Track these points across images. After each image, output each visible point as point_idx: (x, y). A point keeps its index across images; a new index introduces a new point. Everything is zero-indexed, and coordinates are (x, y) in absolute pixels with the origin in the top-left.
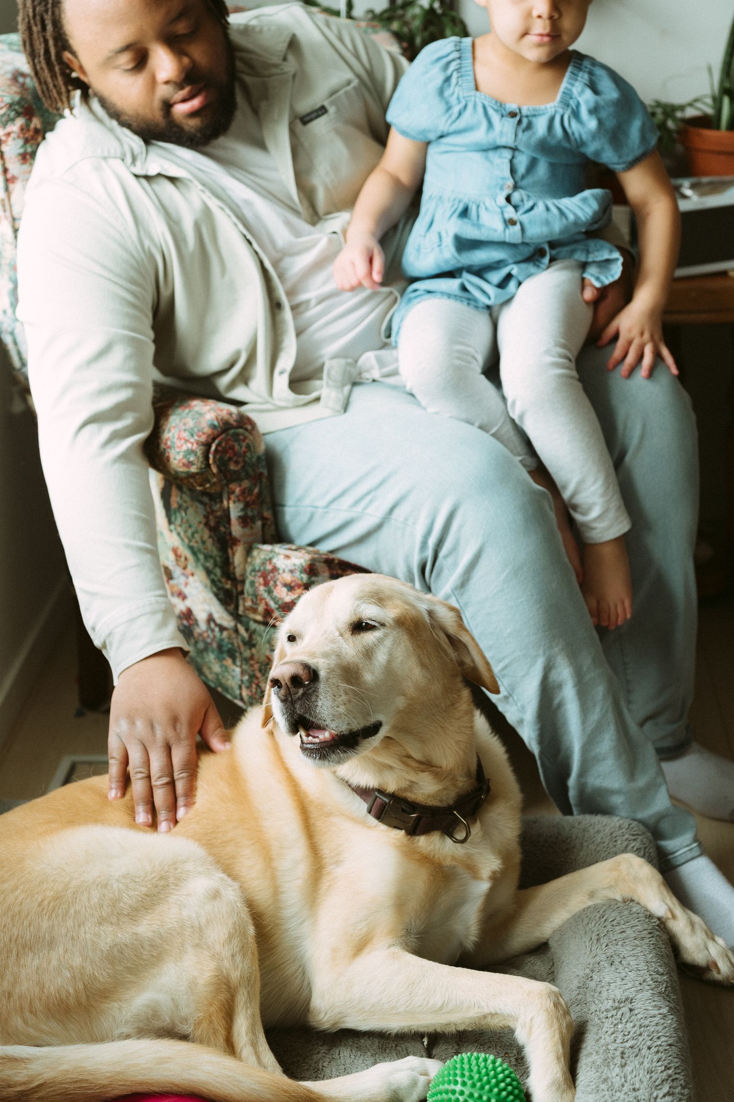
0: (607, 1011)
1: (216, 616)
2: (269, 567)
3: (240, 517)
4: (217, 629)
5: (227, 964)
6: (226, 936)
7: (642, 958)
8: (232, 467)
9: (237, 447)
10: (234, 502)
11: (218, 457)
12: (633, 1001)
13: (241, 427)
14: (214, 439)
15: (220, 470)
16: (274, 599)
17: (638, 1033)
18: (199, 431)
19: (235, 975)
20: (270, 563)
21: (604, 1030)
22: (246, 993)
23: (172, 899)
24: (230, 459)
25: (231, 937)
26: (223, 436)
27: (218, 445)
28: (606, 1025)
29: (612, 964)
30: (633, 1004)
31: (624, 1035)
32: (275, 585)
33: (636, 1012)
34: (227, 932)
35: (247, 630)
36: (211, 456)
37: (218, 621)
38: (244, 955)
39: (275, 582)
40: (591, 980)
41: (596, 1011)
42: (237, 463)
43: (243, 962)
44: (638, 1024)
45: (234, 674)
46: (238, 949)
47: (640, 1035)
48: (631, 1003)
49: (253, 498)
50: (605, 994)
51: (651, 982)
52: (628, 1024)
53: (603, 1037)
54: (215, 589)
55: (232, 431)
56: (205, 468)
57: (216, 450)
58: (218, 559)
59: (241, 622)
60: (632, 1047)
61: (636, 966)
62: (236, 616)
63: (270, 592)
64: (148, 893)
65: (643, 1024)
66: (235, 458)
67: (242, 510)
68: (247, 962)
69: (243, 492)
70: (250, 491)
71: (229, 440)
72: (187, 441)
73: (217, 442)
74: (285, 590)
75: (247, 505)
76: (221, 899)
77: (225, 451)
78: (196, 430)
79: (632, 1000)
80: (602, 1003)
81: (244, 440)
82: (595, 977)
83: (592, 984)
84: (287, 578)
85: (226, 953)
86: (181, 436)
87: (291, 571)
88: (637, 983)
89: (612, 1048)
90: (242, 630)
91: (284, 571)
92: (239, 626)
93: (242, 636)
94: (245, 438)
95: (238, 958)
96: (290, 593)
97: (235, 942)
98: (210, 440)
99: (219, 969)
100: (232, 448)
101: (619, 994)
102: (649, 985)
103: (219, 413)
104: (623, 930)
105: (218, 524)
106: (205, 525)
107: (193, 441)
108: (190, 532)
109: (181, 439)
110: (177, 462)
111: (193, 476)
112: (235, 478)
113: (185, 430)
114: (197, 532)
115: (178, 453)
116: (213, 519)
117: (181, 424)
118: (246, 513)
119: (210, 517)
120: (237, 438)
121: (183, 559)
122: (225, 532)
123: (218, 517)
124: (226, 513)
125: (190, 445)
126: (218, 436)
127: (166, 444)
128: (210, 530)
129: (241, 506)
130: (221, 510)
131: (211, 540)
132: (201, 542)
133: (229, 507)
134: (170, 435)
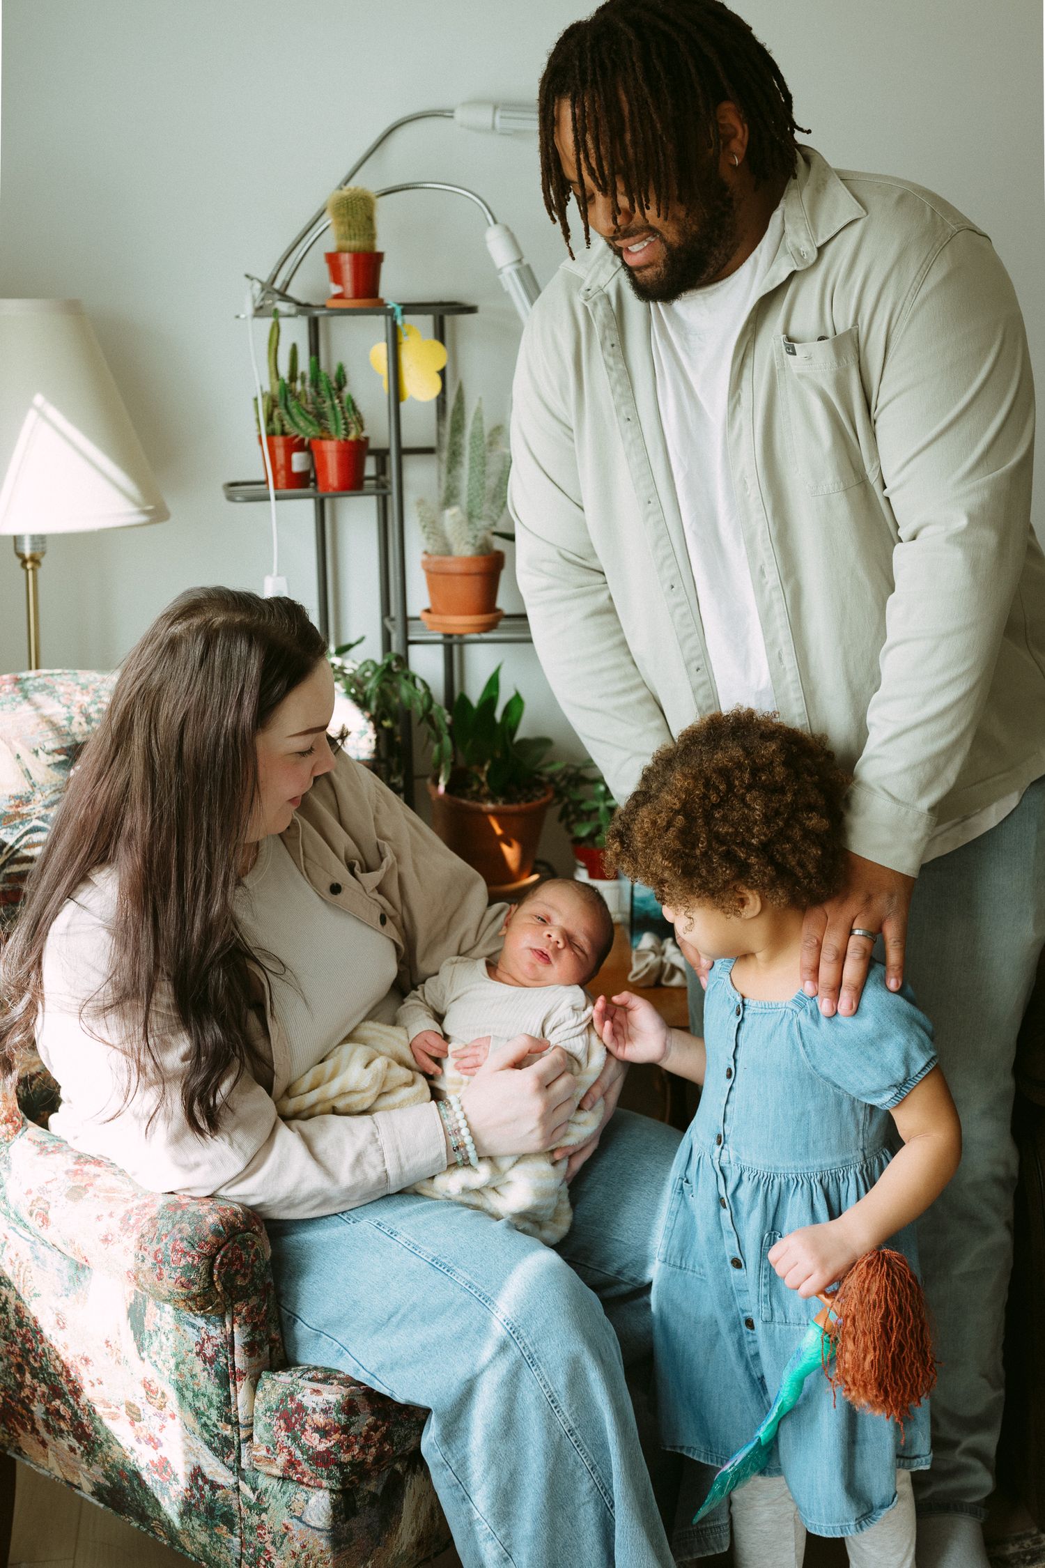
1: (207, 1470)
2: (292, 1406)
3: (246, 1344)
4: (207, 1487)
8: (240, 1282)
9: (245, 1256)
10: (240, 1326)
11: (223, 1271)
13: (248, 1230)
14: (219, 1249)
15: (225, 1288)
16: (300, 1448)
18: (200, 1240)
20: (292, 1400)
26: (230, 1243)
27: (223, 1257)
32: (304, 1431)
35: (254, 1490)
36: (215, 1271)
37: (210, 1477)
39: (303, 1426)
42: (245, 1276)
45: (231, 1545)
49: (262, 1317)
54: (207, 1436)
55: (240, 1236)
56: (209, 1287)
57: (221, 1263)
58: (214, 1397)
59: (243, 1479)
62: (239, 1472)
63: (295, 1439)
66: (242, 1271)
67: (249, 1334)
69: (250, 1312)
70: (259, 1307)
71: (237, 1247)
72: (185, 1254)
73: (222, 1252)
74: (317, 1436)
75: (255, 1328)
77: (231, 1263)
78: (196, 1239)
81: (252, 1246)
84: (320, 1419)
86: (178, 1248)
87: (325, 1411)
90: (245, 1488)
91: (314, 1411)
92: (241, 1483)
93: (245, 1496)
94: (254, 1243)
96: (323, 1440)
98: (214, 1251)
100: (240, 1258)
103: (223, 1216)
105: (217, 1353)
106: (198, 1354)
107: (194, 1253)
108: (172, 1362)
109: (177, 1251)
110: (173, 1281)
111: (193, 1298)
112: (242, 1295)
113: (182, 1239)
114: (183, 1362)
115: (175, 1270)
116: (211, 1346)
117: (175, 1231)
118: (254, 1337)
119: (206, 1345)
120: (244, 1244)
121: (159, 1395)
122: (227, 1364)
123: (217, 1346)
124: (229, 1339)
125: (190, 1259)
126: (223, 1245)
127: (156, 1258)
128: (205, 1362)
129: (248, 1329)
130: (223, 1336)
131: (205, 1373)
132: (189, 1375)
133: (233, 1332)
134: (162, 1245)
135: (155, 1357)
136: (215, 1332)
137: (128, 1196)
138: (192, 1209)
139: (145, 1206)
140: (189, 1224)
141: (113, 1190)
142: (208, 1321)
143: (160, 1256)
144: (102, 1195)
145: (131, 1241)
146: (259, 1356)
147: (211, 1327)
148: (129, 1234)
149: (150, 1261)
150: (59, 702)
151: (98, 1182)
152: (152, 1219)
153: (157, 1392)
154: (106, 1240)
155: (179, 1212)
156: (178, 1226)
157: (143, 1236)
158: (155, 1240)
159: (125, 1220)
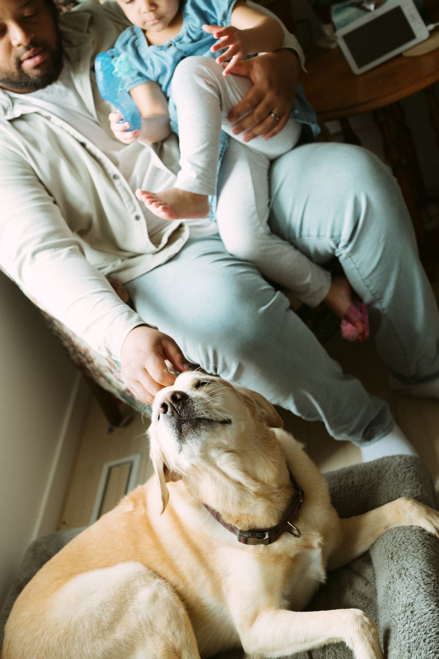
0: (399, 614)
5: (171, 639)
6: (167, 622)
7: (418, 567)
12: (414, 604)
17: (417, 630)
19: (177, 645)
21: (398, 630)
22: (187, 652)
23: (130, 609)
25: (169, 622)
28: (399, 625)
29: (400, 576)
30: (413, 607)
31: (409, 633)
33: (415, 613)
34: (166, 621)
38: (180, 630)
40: (390, 590)
41: (393, 615)
43: (180, 635)
44: (417, 622)
46: (175, 628)
47: (419, 631)
48: (412, 606)
50: (397, 600)
51: (424, 586)
52: (411, 623)
53: (398, 635)
60: (414, 642)
61: (415, 575)
64: (116, 611)
65: (420, 622)
68: (183, 632)
76: (159, 599)
79: (412, 603)
80: (396, 608)
82: (392, 587)
83: (390, 592)
85: (169, 633)
88: (415, 588)
89: (403, 644)
95: (177, 633)
97: (173, 624)
99: (167, 645)
101: (404, 600)
102: (423, 589)
104: (406, 547)
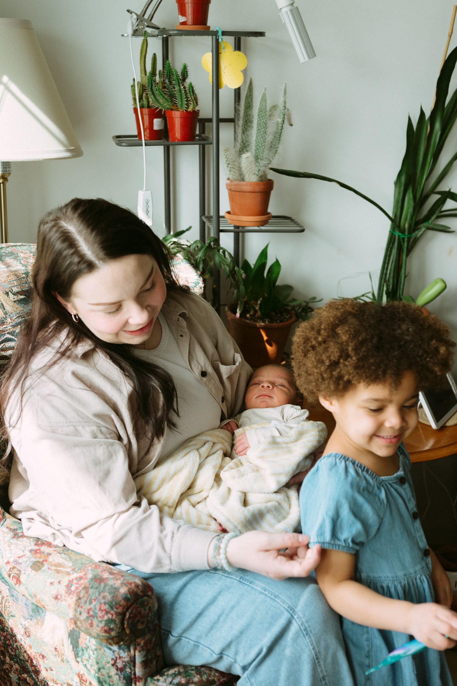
3: (142, 661)
8: (140, 627)
9: (143, 611)
10: (139, 651)
11: (130, 622)
14: (128, 609)
15: (131, 631)
18: (116, 604)
24: (138, 621)
26: (134, 605)
27: (130, 614)
36: (126, 622)
42: (143, 623)
49: (152, 645)
55: (140, 599)
56: (121, 632)
57: (129, 617)
66: (141, 620)
67: (145, 656)
69: (145, 643)
70: (150, 640)
71: (138, 607)
72: (107, 613)
73: (130, 611)
75: (148, 652)
77: (135, 616)
78: (114, 603)
81: (147, 605)
86: (102, 608)
94: (148, 603)
98: (125, 610)
100: (140, 613)
103: (130, 587)
105: (125, 666)
106: (113, 665)
107: (112, 612)
108: (96, 667)
109: (102, 611)
110: (100, 629)
111: (112, 638)
112: (141, 634)
113: (105, 603)
114: (104, 668)
115: (101, 622)
116: (121, 662)
117: (101, 598)
118: (147, 657)
119: (118, 661)
120: (143, 605)
121: (88, 683)
122: (131, 673)
123: (125, 662)
124: (132, 659)
125: (110, 616)
126: (130, 606)
127: (88, 613)
128: (117, 670)
129: (144, 653)
130: (129, 657)
131: (117, 676)
132: (106, 676)
133: (135, 655)
134: (92, 606)
135: (85, 662)
136: (124, 654)
137: (69, 570)
138: (111, 582)
139: (81, 578)
140: (109, 593)
141: (59, 565)
142: (120, 648)
143: (91, 613)
144: (53, 568)
145: (72, 600)
146: (150, 667)
147: (121, 651)
148: (71, 596)
149: (84, 615)
150: (21, 263)
151: (50, 559)
152: (85, 588)
153: (86, 681)
154: (56, 598)
155: (102, 584)
156: (102, 595)
157: (80, 599)
158: (88, 603)
159: (68, 586)
